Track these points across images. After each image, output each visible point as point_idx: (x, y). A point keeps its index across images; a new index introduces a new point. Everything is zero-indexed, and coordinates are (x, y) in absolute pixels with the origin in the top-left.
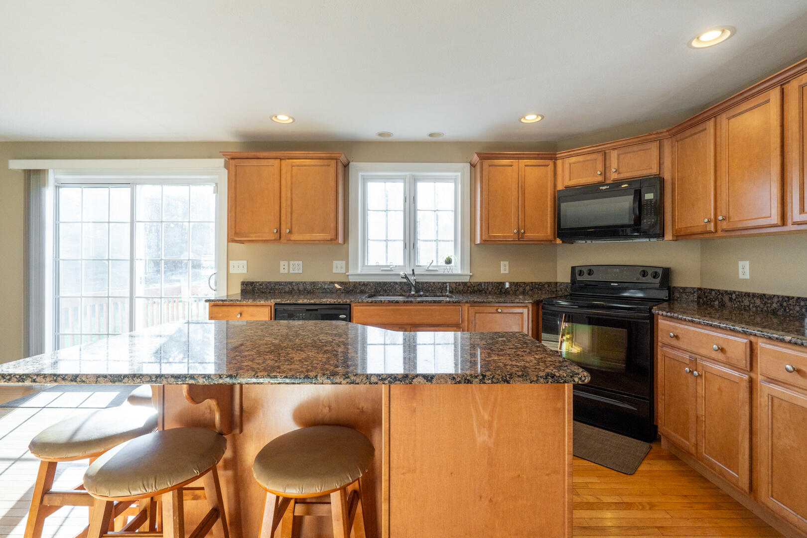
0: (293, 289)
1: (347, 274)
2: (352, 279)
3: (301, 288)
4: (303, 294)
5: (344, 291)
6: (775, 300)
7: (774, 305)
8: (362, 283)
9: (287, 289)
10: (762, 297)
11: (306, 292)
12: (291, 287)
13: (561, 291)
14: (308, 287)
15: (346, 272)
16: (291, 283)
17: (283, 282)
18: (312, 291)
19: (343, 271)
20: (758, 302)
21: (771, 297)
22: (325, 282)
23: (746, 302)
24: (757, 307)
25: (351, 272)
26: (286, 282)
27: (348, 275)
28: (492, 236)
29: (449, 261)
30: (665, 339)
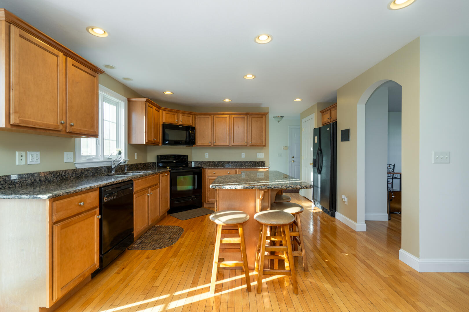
0: (35, 180)
1: (75, 162)
2: (79, 167)
3: (43, 179)
4: (44, 185)
5: (75, 177)
6: (216, 162)
7: (216, 164)
8: (86, 169)
9: (29, 181)
10: (213, 162)
11: (47, 181)
12: (32, 179)
13: (151, 166)
14: (49, 177)
15: (74, 162)
16: (32, 175)
17: (24, 174)
18: (52, 180)
19: (72, 160)
20: (212, 163)
21: (215, 162)
22: (62, 171)
23: (209, 164)
24: (212, 165)
25: (77, 161)
26: (27, 174)
27: (75, 164)
28: (149, 141)
29: (120, 153)
30: (210, 175)
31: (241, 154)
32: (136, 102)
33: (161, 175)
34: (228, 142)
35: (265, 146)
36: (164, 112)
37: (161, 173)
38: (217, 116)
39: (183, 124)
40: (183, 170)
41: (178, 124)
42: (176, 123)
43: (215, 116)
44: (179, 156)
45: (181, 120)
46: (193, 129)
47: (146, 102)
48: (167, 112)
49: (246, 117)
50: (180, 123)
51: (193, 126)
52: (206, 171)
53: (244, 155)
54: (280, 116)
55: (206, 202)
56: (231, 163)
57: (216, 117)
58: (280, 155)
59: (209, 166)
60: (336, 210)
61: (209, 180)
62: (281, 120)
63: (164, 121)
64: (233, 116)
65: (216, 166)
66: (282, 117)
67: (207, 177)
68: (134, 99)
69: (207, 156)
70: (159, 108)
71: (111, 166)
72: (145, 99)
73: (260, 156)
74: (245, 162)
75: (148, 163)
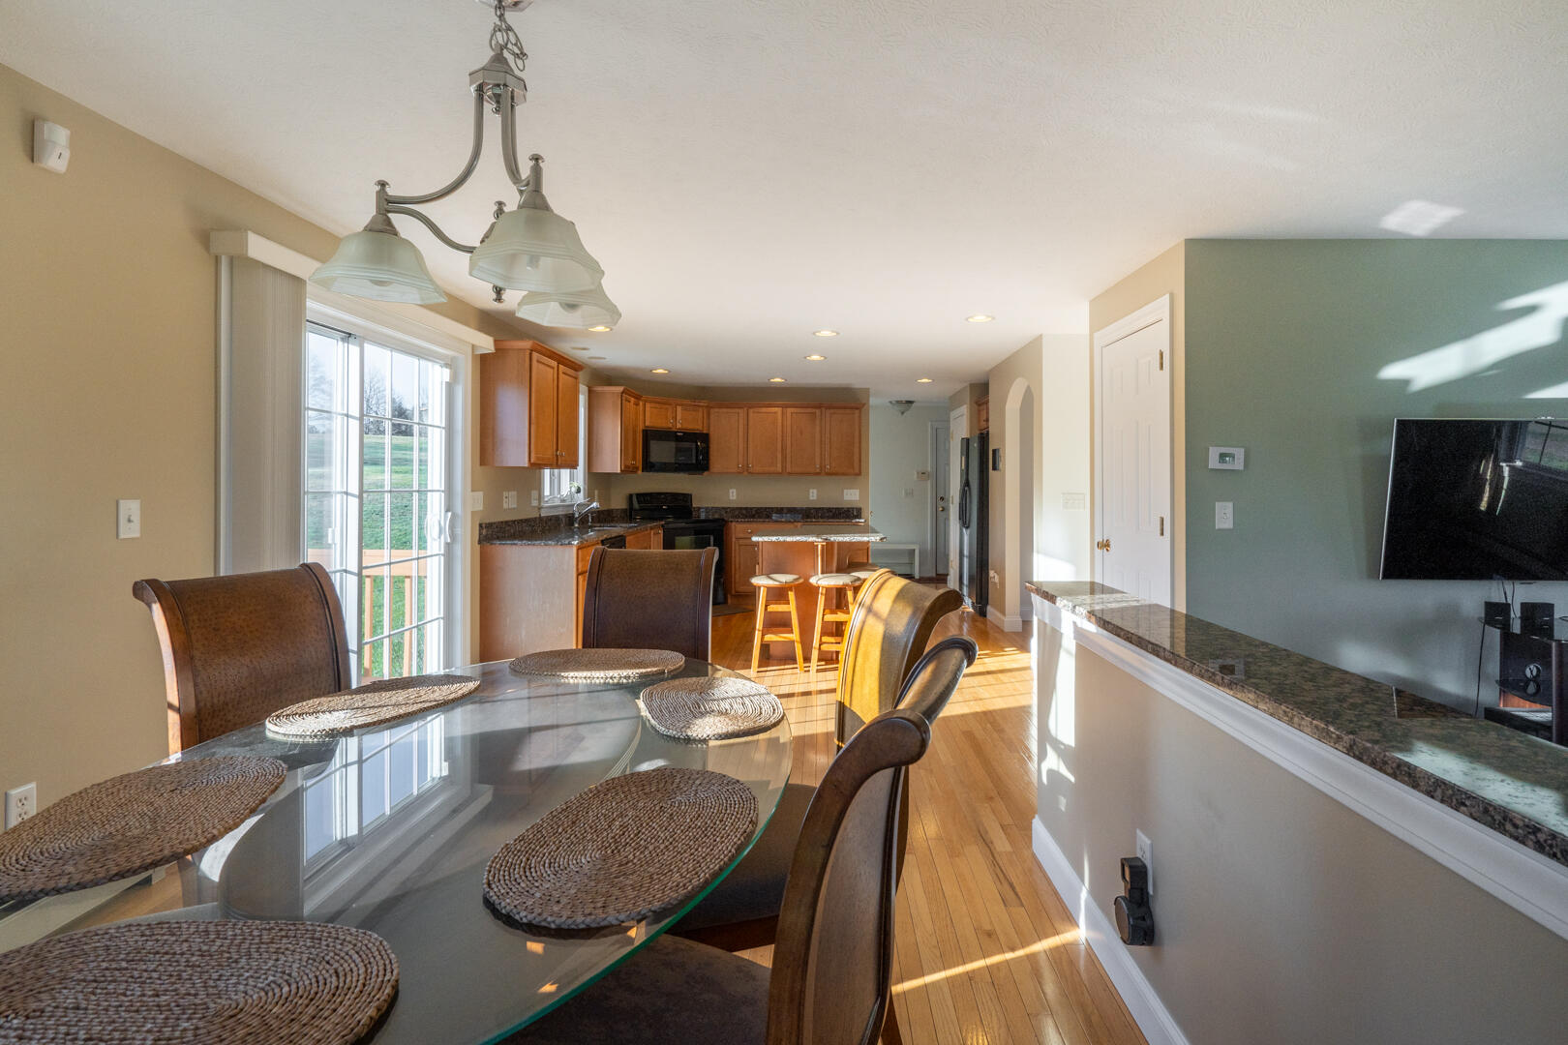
6: (754, 509)
7: (753, 513)
15: (539, 505)
19: (537, 503)
23: (737, 513)
24: (743, 515)
25: (542, 504)
27: (540, 508)
28: (626, 466)
29: (579, 491)
30: (742, 535)
31: (808, 491)
32: (603, 393)
33: (652, 532)
34: (779, 465)
35: (859, 474)
36: (648, 405)
37: (651, 529)
38: (756, 410)
39: (684, 427)
40: (687, 525)
41: (674, 430)
42: (670, 425)
43: (751, 411)
44: (675, 496)
45: (682, 419)
46: (705, 438)
47: (622, 393)
48: (653, 405)
49: (818, 411)
50: (679, 426)
51: (705, 432)
52: (733, 527)
53: (815, 495)
54: (904, 399)
55: (733, 592)
56: (785, 511)
57: (754, 412)
58: (910, 494)
59: (737, 517)
60: (987, 603)
61: (740, 545)
62: (908, 410)
63: (647, 424)
64: (789, 410)
65: (753, 516)
66: (911, 402)
67: (734, 540)
68: (599, 389)
69: (733, 496)
70: (638, 398)
71: (573, 514)
72: (621, 389)
73: (851, 496)
74: (817, 510)
75: (612, 510)
